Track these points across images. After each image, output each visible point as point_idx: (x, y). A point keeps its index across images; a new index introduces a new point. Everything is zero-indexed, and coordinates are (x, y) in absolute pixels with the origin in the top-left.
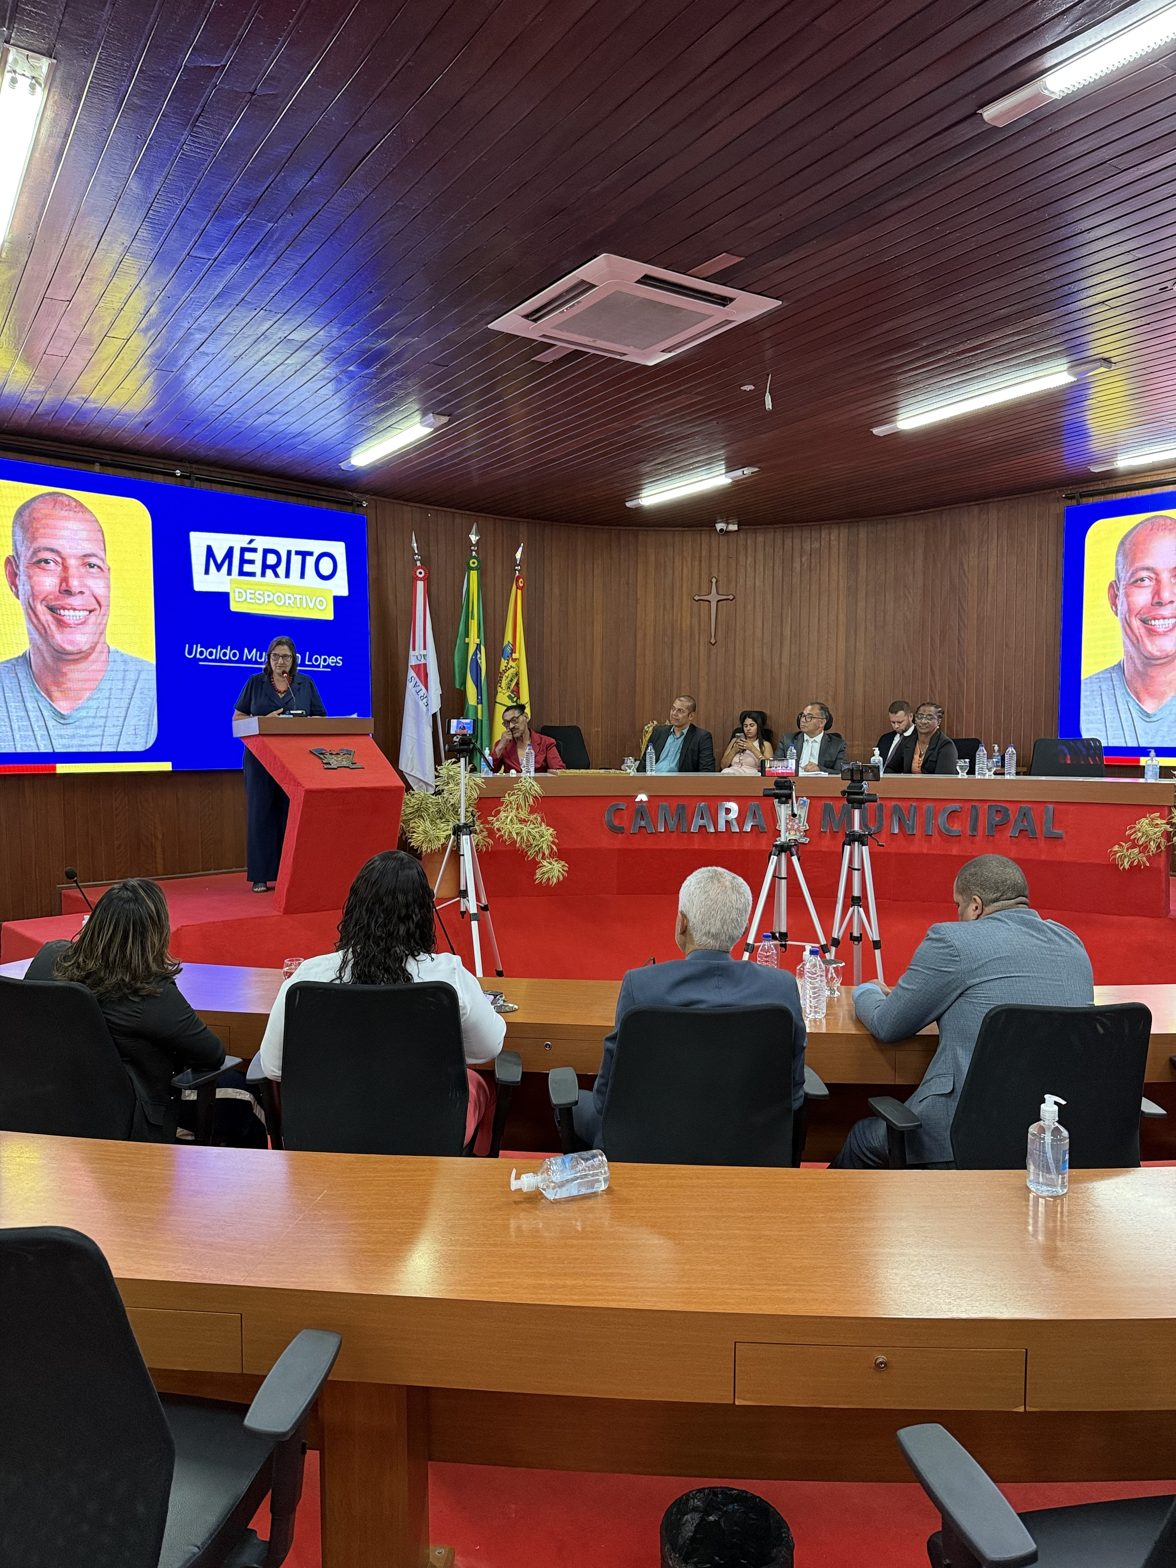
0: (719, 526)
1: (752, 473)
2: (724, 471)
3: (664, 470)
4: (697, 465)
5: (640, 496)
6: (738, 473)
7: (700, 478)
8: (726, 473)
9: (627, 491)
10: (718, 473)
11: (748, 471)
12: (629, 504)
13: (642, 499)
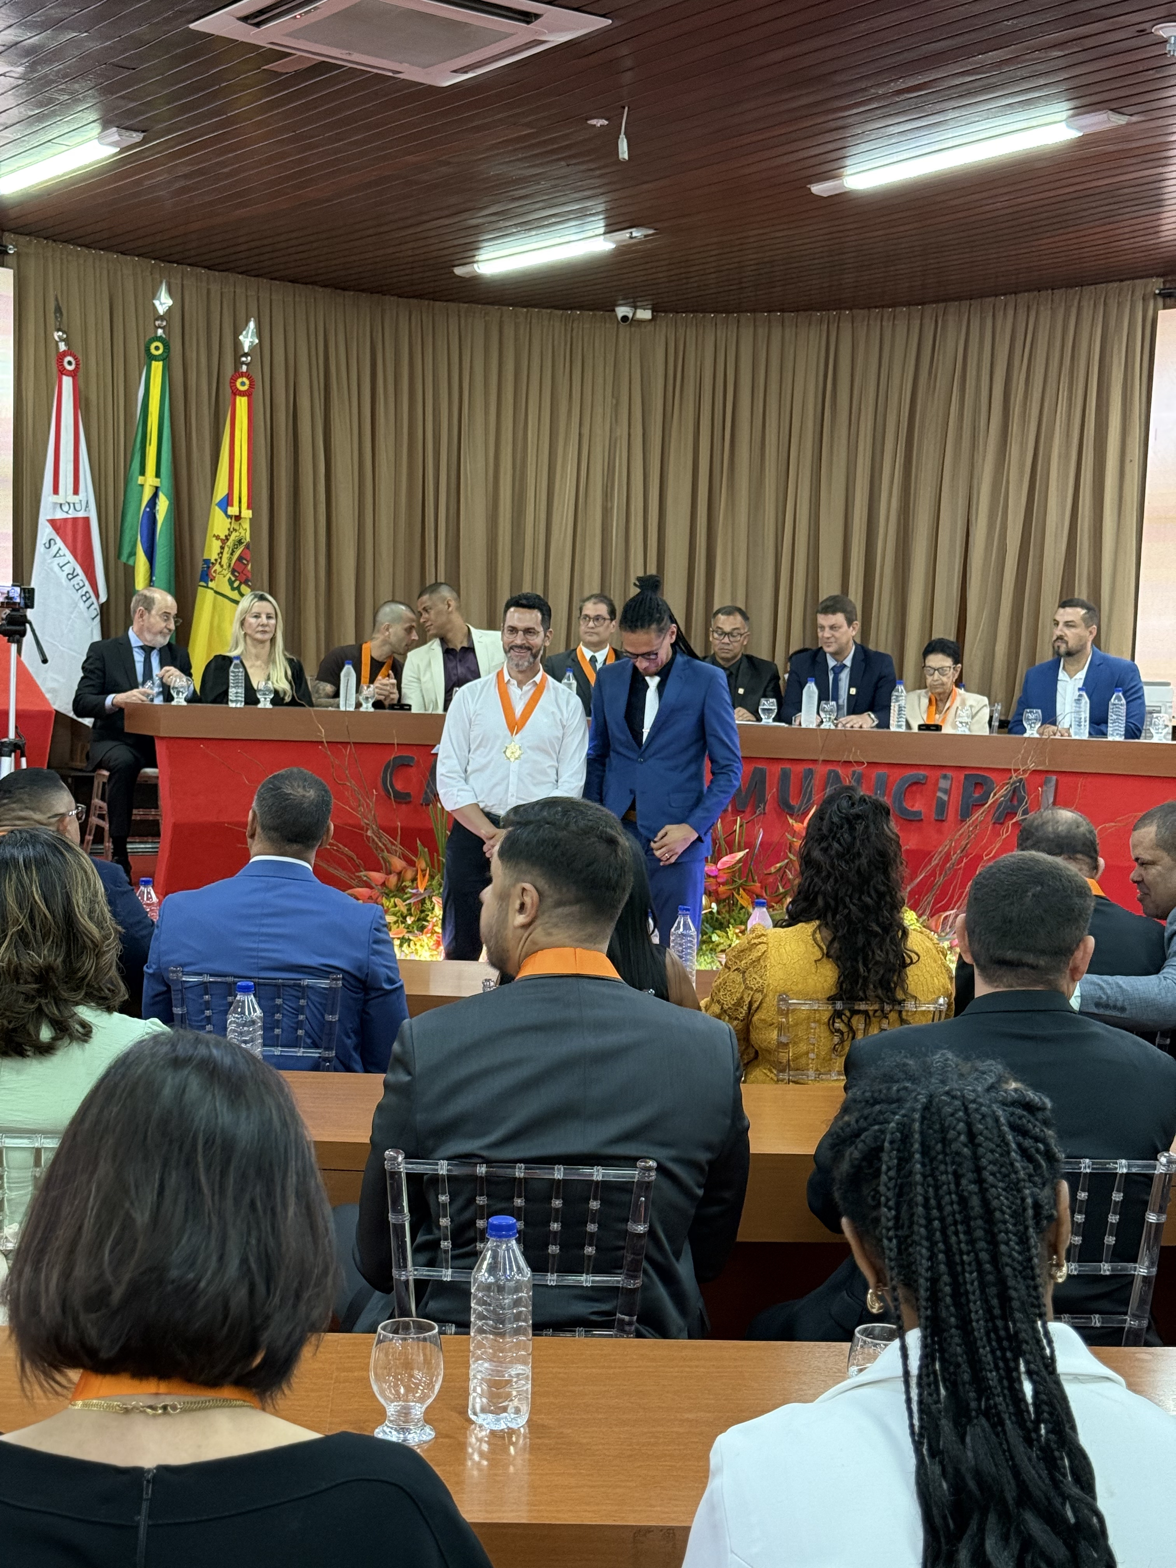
0: (622, 311)
1: (646, 236)
2: (602, 230)
3: (502, 224)
4: (554, 220)
5: (477, 258)
6: (624, 236)
7: (567, 239)
8: (605, 233)
9: (451, 250)
10: (591, 234)
11: (637, 233)
12: (459, 271)
13: (480, 264)
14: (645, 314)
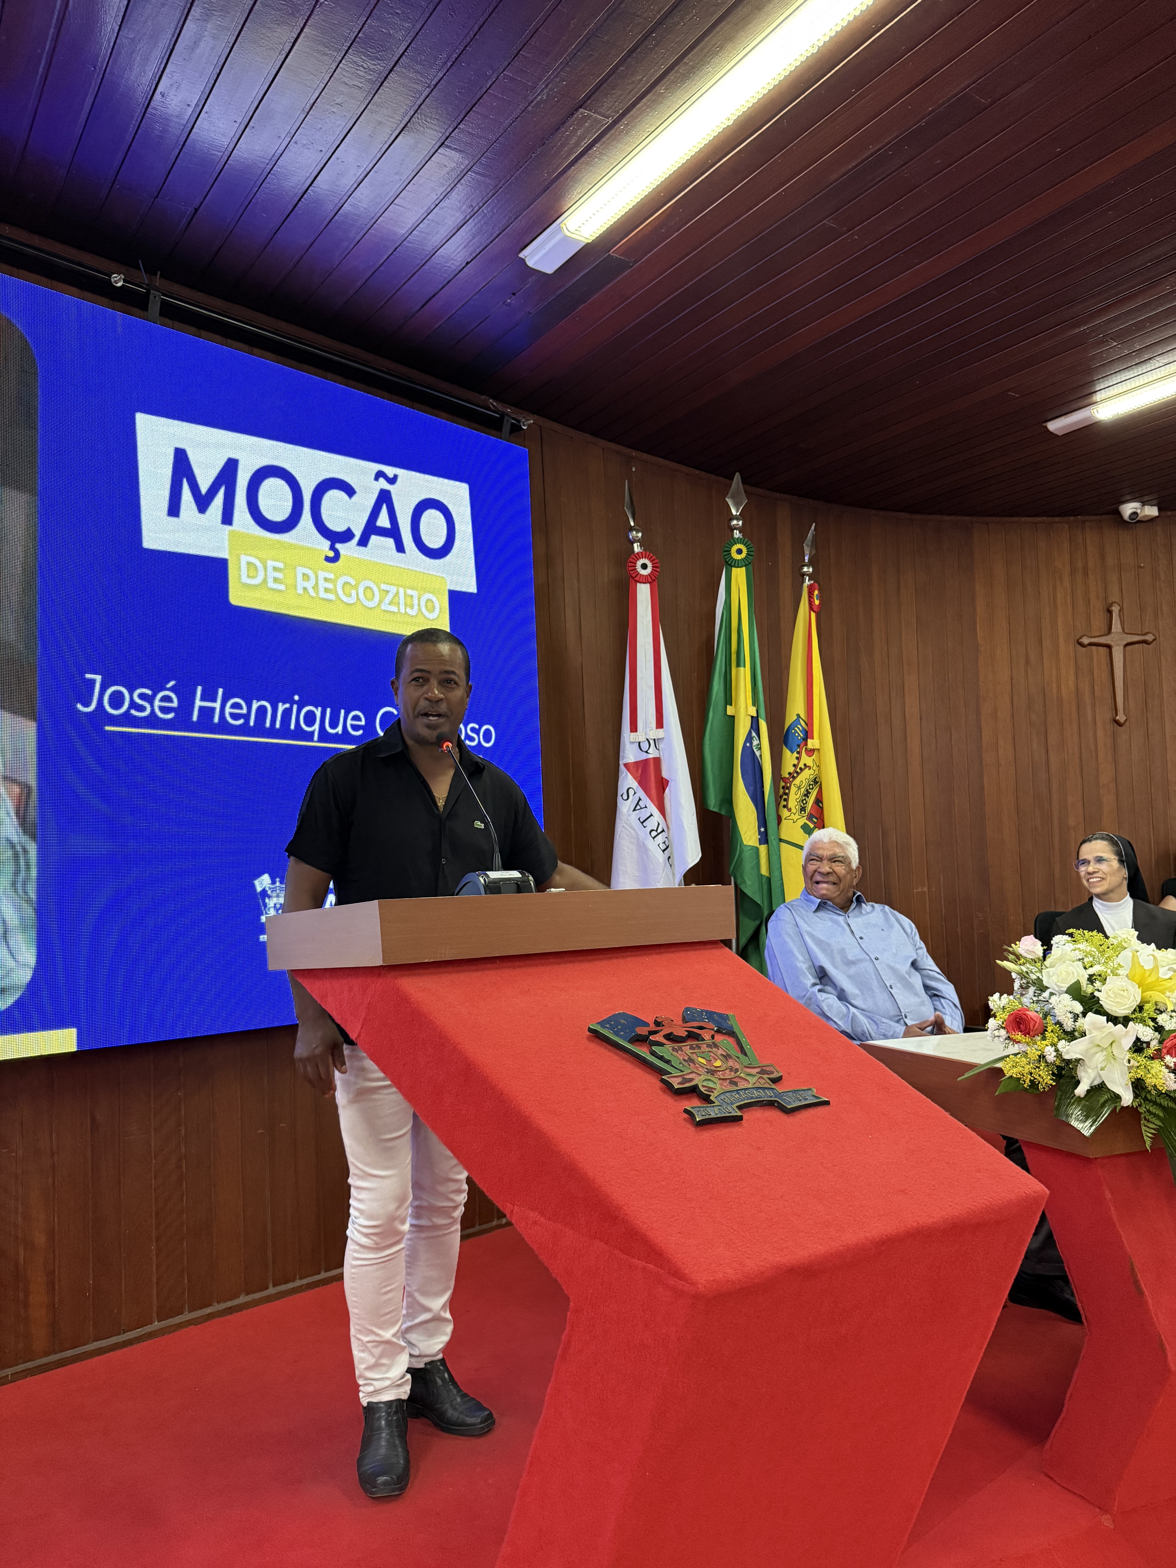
0: (1128, 508)
14: (1152, 511)
